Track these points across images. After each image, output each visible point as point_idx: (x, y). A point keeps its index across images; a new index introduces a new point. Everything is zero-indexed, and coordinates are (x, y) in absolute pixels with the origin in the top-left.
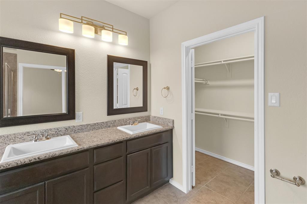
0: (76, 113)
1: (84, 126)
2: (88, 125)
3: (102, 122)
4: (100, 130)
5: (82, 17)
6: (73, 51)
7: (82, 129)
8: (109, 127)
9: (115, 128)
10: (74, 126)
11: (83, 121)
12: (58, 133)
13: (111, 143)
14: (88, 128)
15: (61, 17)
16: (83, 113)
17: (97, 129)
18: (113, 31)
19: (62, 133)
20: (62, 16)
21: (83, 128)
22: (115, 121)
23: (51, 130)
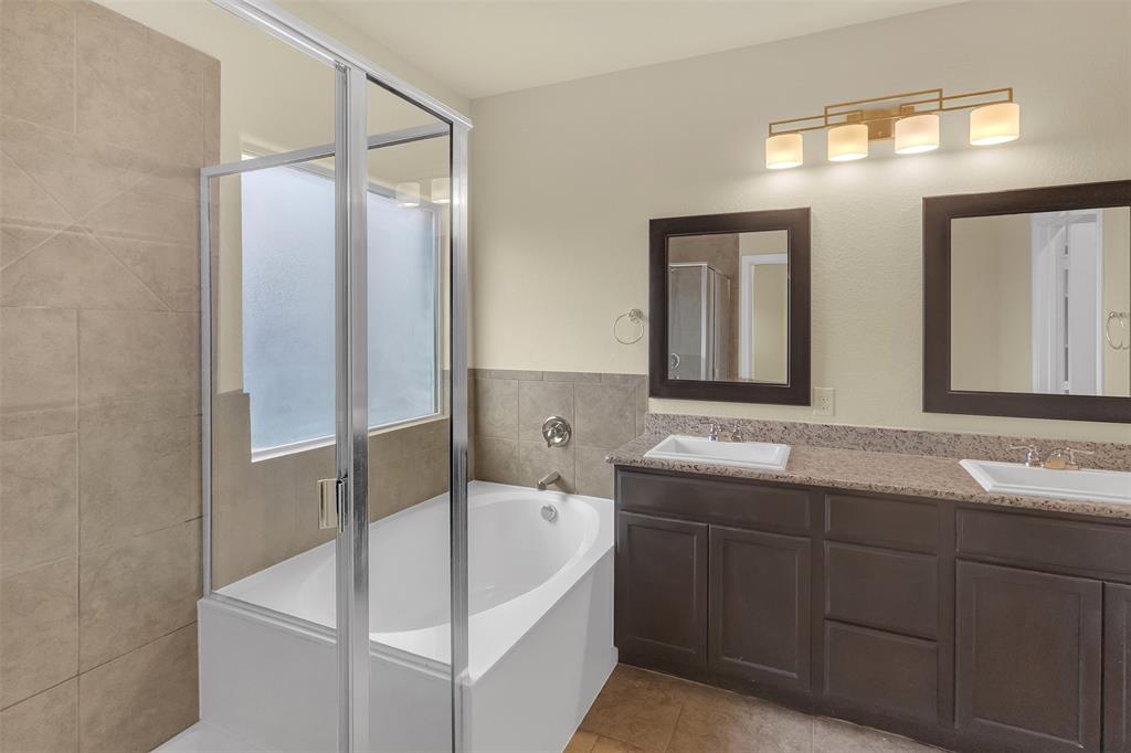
0: (814, 386)
1: (836, 429)
2: (848, 430)
3: (900, 428)
4: (889, 455)
5: (826, 108)
6: (805, 213)
7: (829, 438)
8: (930, 452)
9: (950, 461)
10: (807, 425)
11: (834, 414)
12: (763, 434)
13: (880, 490)
14: (850, 439)
15: (771, 135)
16: (834, 391)
17: (879, 447)
18: (941, 109)
19: (774, 437)
20: (775, 129)
21: (833, 434)
22: (958, 436)
23: (750, 422)
